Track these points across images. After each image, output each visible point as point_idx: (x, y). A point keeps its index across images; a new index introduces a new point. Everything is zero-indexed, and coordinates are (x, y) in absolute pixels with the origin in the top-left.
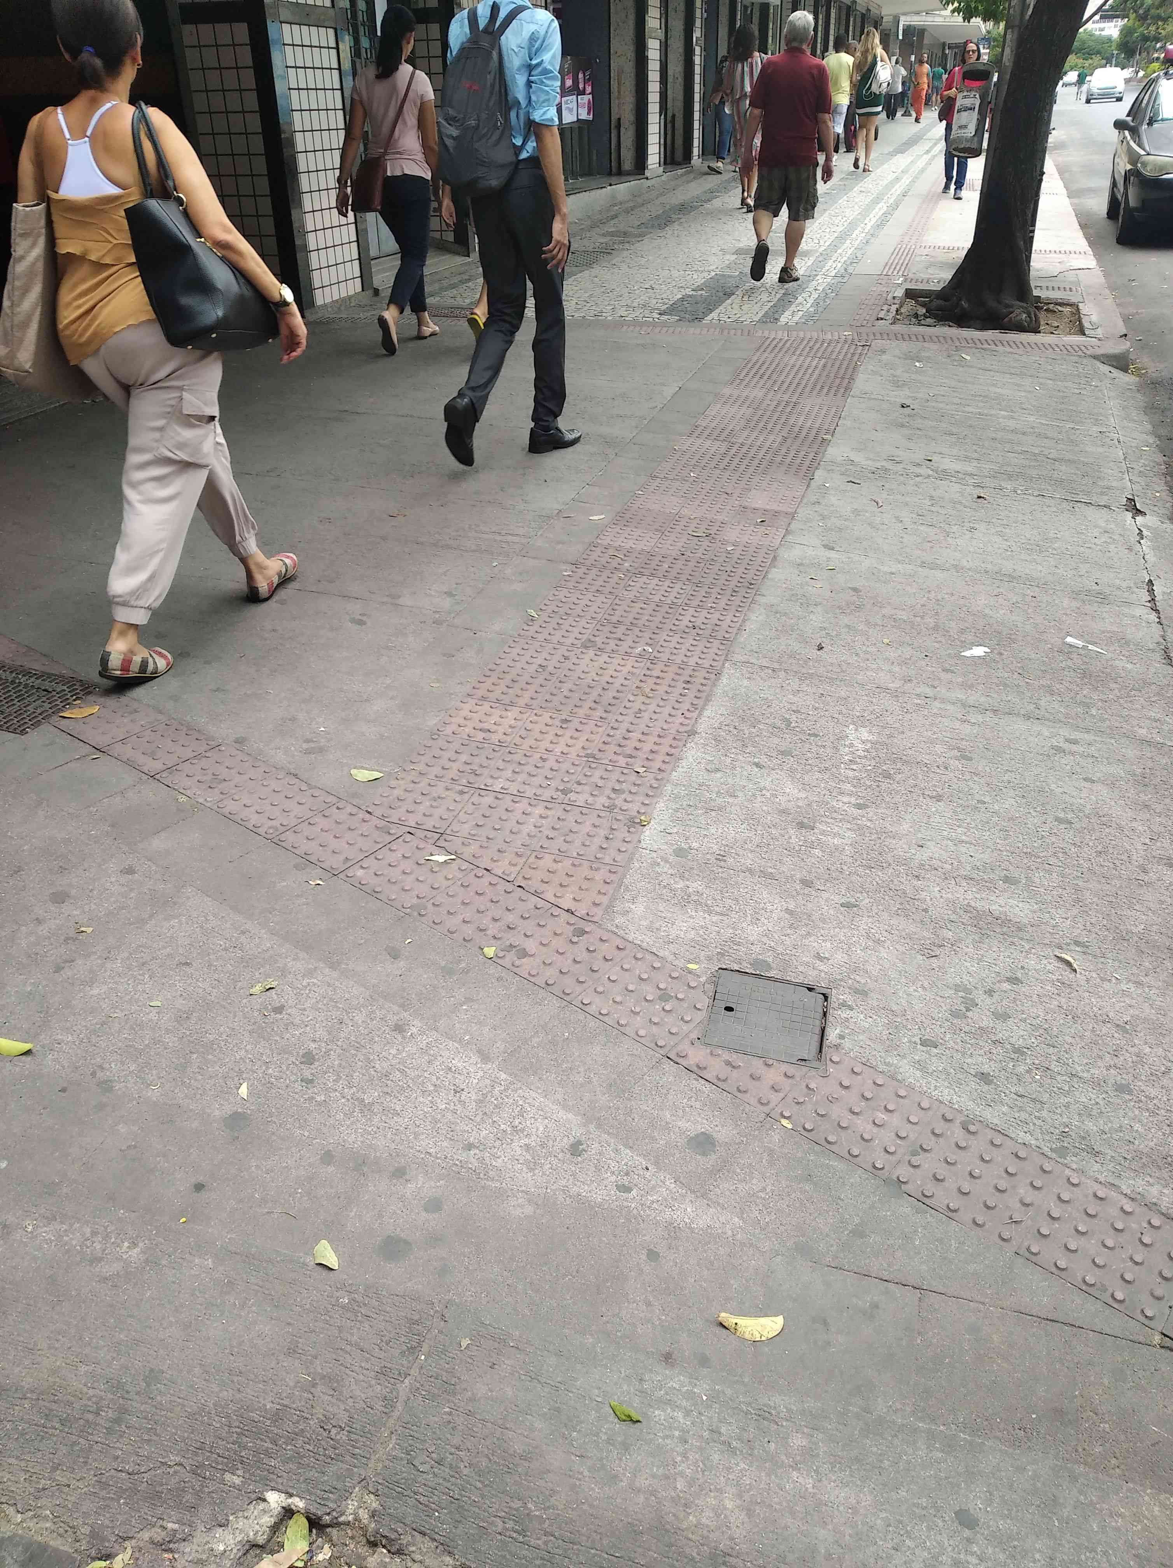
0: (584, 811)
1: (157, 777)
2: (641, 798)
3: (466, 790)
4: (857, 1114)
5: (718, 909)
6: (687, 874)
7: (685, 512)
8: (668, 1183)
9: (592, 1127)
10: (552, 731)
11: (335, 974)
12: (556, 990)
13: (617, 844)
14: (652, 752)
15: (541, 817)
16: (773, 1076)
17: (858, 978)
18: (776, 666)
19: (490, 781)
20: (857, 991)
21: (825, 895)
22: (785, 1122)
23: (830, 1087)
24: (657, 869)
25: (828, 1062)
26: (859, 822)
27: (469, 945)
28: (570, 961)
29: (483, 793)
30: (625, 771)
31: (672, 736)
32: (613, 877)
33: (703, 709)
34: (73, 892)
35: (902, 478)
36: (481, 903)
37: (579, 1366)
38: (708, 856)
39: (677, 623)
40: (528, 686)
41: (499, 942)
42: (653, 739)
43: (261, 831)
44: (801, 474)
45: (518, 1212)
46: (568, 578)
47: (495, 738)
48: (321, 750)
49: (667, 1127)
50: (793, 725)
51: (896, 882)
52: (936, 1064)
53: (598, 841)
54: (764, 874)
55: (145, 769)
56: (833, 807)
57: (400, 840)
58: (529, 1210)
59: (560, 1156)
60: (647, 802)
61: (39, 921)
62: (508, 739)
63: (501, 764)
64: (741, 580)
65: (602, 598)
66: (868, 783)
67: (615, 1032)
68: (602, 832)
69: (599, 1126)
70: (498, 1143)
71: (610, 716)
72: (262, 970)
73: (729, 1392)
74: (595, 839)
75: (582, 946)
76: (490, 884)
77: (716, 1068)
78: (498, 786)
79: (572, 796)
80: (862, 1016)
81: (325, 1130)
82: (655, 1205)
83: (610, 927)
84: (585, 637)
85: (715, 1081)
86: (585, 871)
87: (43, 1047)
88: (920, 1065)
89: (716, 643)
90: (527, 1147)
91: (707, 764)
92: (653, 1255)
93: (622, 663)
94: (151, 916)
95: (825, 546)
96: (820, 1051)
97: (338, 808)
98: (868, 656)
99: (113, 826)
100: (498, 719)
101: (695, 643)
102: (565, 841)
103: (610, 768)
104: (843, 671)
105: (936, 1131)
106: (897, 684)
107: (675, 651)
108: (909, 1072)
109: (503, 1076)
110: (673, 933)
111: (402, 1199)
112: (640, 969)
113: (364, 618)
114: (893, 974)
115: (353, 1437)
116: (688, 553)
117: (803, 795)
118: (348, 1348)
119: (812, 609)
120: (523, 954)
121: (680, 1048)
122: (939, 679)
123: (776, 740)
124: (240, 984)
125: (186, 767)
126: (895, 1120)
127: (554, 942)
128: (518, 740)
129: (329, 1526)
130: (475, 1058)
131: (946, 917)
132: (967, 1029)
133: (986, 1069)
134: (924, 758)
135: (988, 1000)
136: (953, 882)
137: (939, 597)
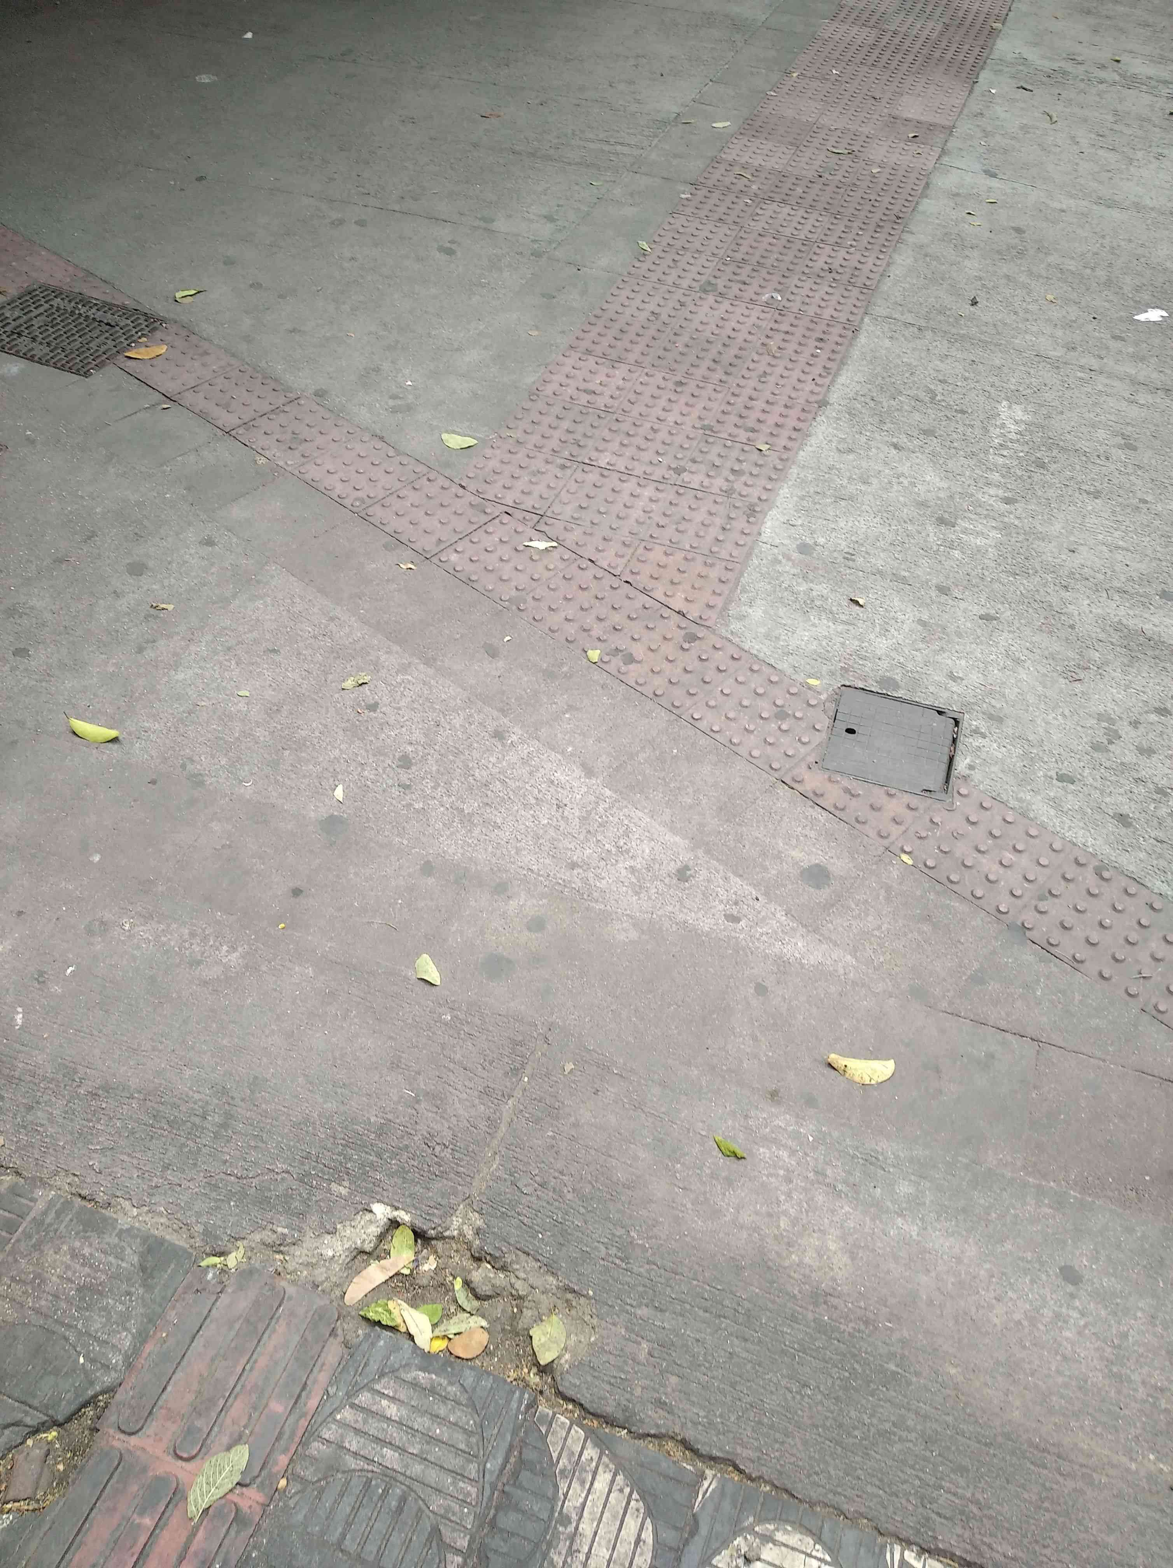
0: (700, 494)
1: (233, 433)
2: (763, 482)
3: (568, 464)
4: (983, 852)
5: (843, 617)
6: (811, 575)
7: (825, 121)
8: (778, 915)
9: (700, 853)
10: (666, 395)
11: (431, 671)
12: (664, 701)
13: (735, 536)
14: (777, 425)
15: (651, 500)
16: (895, 807)
17: (993, 702)
18: (923, 323)
19: (594, 455)
20: (991, 717)
21: (963, 605)
22: (905, 857)
23: (955, 823)
24: (778, 567)
25: (955, 794)
26: (1006, 519)
27: (571, 646)
28: (679, 670)
29: (587, 468)
30: (746, 448)
31: (800, 407)
32: (729, 575)
33: (837, 374)
34: (151, 564)
35: (1082, 84)
36: (585, 599)
37: (684, 1098)
38: (835, 554)
39: (810, 264)
40: (639, 339)
41: (603, 645)
42: (778, 409)
43: (347, 502)
44: (964, 75)
45: (622, 937)
46: (686, 203)
47: (600, 402)
48: (409, 408)
49: (778, 857)
50: (938, 398)
51: (1042, 592)
52: (1071, 802)
53: (714, 532)
54: (896, 577)
55: (220, 423)
56: (978, 500)
57: (497, 521)
58: (634, 935)
59: (667, 881)
60: (769, 487)
61: (116, 594)
62: (616, 403)
63: (606, 434)
64: (888, 212)
65: (724, 229)
66: (1019, 473)
67: (727, 751)
68: (718, 521)
69: (708, 852)
70: (603, 863)
71: (730, 379)
72: (353, 662)
73: (836, 1134)
74: (711, 529)
75: (694, 653)
76: (595, 577)
77: (833, 795)
78: (604, 460)
79: (686, 476)
80: (995, 745)
81: (424, 840)
82: (764, 938)
83: (723, 632)
84: (704, 279)
85: (832, 810)
86: (698, 567)
87: (130, 734)
88: (1056, 803)
89: (855, 292)
90: (632, 870)
91: (839, 442)
92: (761, 989)
93: (746, 312)
94: (234, 596)
95: (986, 172)
96: (947, 781)
97: (429, 480)
98: (1028, 316)
99: (188, 489)
100: (604, 379)
101: (830, 290)
102: (677, 530)
103: (729, 443)
104: (998, 333)
105: (1068, 876)
106: (1059, 352)
107: (807, 300)
108: (1042, 811)
109: (608, 792)
110: (794, 642)
111: (504, 916)
112: (757, 683)
113: (454, 247)
114: (1031, 699)
115: (457, 1155)
116: (826, 175)
117: (944, 484)
118: (452, 1066)
119: (967, 253)
120: (630, 659)
121: (796, 772)
122: (1107, 348)
123: (917, 416)
124: (330, 677)
125: (263, 422)
126: (1024, 861)
127: (663, 648)
128: (627, 406)
129: (433, 1239)
130: (578, 772)
131: (1094, 635)
132: (1108, 764)
133: (1125, 810)
134: (1083, 445)
135: (1133, 733)
136: (1105, 595)
137: (1115, 244)
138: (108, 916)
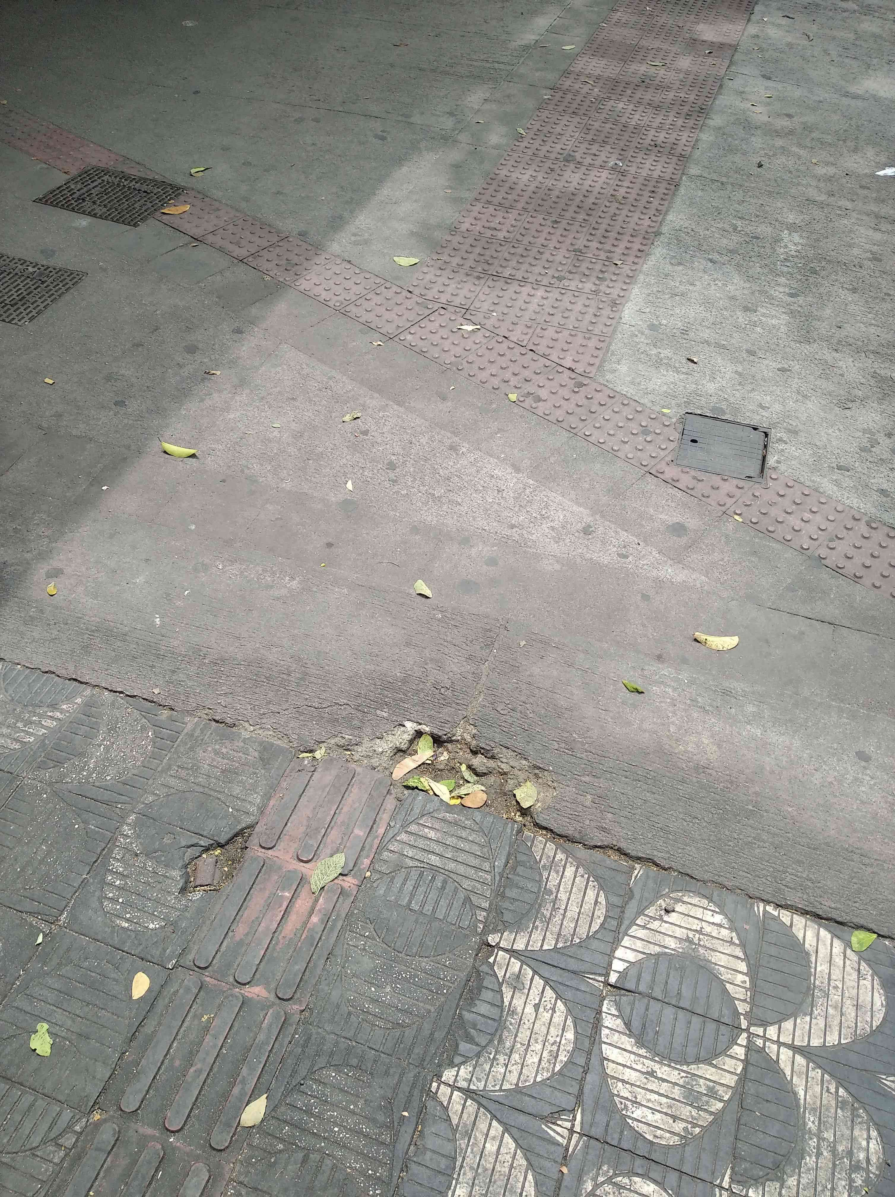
0: (576, 294)
1: (245, 261)
2: (620, 285)
3: (482, 276)
4: (790, 513)
5: (683, 370)
6: (658, 344)
7: (644, 43)
8: (654, 553)
9: (598, 517)
10: (547, 230)
11: (402, 410)
12: (564, 425)
13: (604, 319)
14: (627, 248)
15: (543, 298)
16: (728, 487)
17: (790, 422)
18: (724, 179)
19: (500, 270)
20: (790, 431)
21: (766, 362)
22: (737, 517)
23: (769, 496)
24: (635, 339)
25: (769, 479)
26: (792, 307)
27: (497, 392)
28: (573, 406)
29: (495, 278)
30: (606, 263)
31: (642, 236)
32: (602, 345)
33: (666, 213)
34: (200, 346)
35: (831, 14)
36: (503, 362)
37: (600, 660)
38: (675, 331)
39: (641, 141)
40: (524, 193)
41: (519, 390)
42: (627, 238)
43: (330, 304)
44: (743, 8)
45: (550, 568)
46: (548, 102)
47: (501, 235)
48: (366, 242)
49: (651, 518)
50: (739, 229)
51: (820, 354)
52: (847, 482)
53: (588, 317)
54: (718, 345)
55: (235, 255)
56: (772, 295)
57: (436, 313)
58: (557, 567)
59: (576, 534)
60: (625, 288)
61: (180, 366)
62: (512, 236)
63: (506, 255)
64: (693, 105)
65: (577, 119)
66: (799, 277)
67: (611, 455)
68: (591, 310)
69: (603, 516)
70: (532, 525)
71: (591, 219)
72: (348, 405)
73: (702, 678)
74: (586, 316)
75: (582, 394)
76: (509, 348)
77: (686, 480)
78: (507, 273)
79: (566, 282)
80: (794, 448)
81: (410, 513)
82: (645, 567)
83: (601, 380)
84: (566, 152)
85: (685, 489)
86: (579, 340)
87: (203, 452)
88: (837, 483)
89: (675, 159)
90: (553, 528)
91: (671, 259)
92: (645, 597)
93: (598, 174)
94: (262, 365)
95: (764, 76)
96: (762, 471)
97: (386, 288)
98: (800, 173)
99: (219, 297)
100: (502, 220)
101: (657, 159)
102: (563, 317)
103: (594, 260)
104: (778, 186)
105: (848, 526)
106: (823, 198)
107: (641, 166)
108: (828, 488)
109: (531, 482)
110: (651, 386)
111: (469, 557)
112: (627, 412)
113: (385, 134)
114: (816, 419)
115: (456, 693)
116: (647, 81)
117: (747, 285)
118: (446, 644)
119: (753, 132)
120: (539, 399)
121: (658, 467)
122: (858, 194)
123: (725, 241)
124: (334, 415)
125: (265, 254)
126: (818, 518)
127: (560, 391)
128: (520, 238)
129: (445, 742)
130: (509, 470)
131: (857, 380)
132: (871, 459)
133: (885, 486)
134: (843, 259)
135: (888, 441)
136: (863, 355)
137: (859, 123)
138: (207, 561)
